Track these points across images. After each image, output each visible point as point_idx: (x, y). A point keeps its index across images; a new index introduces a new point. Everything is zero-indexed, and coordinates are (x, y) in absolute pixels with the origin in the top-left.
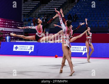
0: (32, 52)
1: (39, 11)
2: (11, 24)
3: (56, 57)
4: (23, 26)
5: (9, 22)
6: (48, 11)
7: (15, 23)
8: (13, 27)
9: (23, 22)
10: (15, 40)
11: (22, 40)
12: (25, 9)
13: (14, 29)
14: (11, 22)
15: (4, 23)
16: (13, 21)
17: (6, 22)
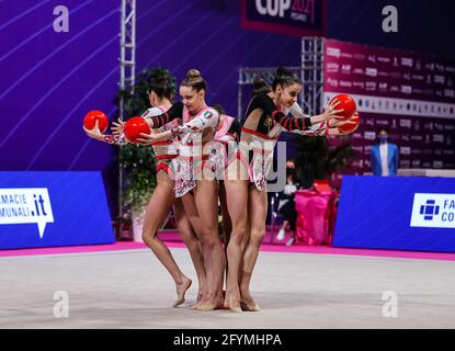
2: (395, 75)
5: (387, 60)
7: (418, 66)
8: (407, 89)
10: (421, 166)
13: (412, 102)
14: (399, 61)
15: (359, 71)
16: (408, 57)
17: (365, 64)
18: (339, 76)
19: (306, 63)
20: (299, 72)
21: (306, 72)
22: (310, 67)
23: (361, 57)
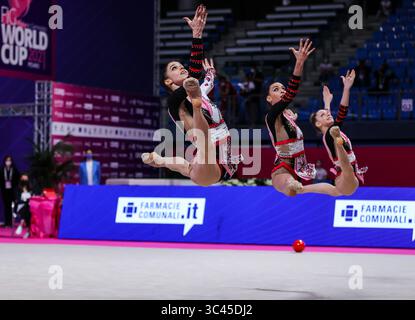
0: (195, 227)
1: (229, 51)
2: (105, 108)
3: (299, 250)
4: (157, 114)
5: (100, 97)
6: (266, 49)
7: (124, 102)
8: (115, 119)
9: (157, 100)
10: (127, 177)
11: (157, 177)
12: (169, 44)
13: (119, 129)
14: (109, 98)
15: (79, 106)
16: (116, 94)
17: (84, 101)
18: (64, 110)
19: (39, 101)
20: (34, 107)
21: (39, 107)
22: (42, 103)
23: (80, 95)
